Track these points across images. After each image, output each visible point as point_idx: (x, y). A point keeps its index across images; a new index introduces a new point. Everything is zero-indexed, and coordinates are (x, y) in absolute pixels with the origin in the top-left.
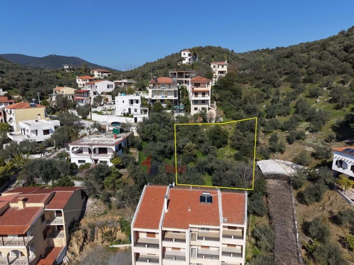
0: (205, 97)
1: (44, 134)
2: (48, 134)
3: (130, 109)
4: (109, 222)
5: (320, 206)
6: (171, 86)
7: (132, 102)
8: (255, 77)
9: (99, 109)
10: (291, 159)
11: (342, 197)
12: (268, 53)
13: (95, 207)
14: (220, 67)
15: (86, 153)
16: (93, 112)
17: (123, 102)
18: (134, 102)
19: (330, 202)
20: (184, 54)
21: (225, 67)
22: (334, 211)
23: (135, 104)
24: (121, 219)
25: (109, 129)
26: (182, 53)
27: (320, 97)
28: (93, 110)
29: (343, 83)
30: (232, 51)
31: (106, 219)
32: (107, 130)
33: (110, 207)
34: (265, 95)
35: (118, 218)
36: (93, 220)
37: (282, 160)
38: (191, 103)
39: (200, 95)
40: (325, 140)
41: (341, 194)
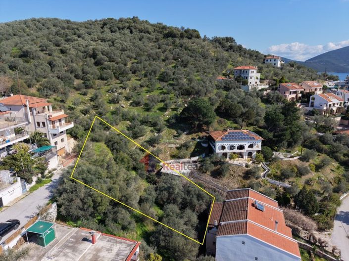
22: (240, 174)
29: (124, 88)
38: (50, 137)
39: (57, 124)
40: (174, 136)
41: (232, 164)
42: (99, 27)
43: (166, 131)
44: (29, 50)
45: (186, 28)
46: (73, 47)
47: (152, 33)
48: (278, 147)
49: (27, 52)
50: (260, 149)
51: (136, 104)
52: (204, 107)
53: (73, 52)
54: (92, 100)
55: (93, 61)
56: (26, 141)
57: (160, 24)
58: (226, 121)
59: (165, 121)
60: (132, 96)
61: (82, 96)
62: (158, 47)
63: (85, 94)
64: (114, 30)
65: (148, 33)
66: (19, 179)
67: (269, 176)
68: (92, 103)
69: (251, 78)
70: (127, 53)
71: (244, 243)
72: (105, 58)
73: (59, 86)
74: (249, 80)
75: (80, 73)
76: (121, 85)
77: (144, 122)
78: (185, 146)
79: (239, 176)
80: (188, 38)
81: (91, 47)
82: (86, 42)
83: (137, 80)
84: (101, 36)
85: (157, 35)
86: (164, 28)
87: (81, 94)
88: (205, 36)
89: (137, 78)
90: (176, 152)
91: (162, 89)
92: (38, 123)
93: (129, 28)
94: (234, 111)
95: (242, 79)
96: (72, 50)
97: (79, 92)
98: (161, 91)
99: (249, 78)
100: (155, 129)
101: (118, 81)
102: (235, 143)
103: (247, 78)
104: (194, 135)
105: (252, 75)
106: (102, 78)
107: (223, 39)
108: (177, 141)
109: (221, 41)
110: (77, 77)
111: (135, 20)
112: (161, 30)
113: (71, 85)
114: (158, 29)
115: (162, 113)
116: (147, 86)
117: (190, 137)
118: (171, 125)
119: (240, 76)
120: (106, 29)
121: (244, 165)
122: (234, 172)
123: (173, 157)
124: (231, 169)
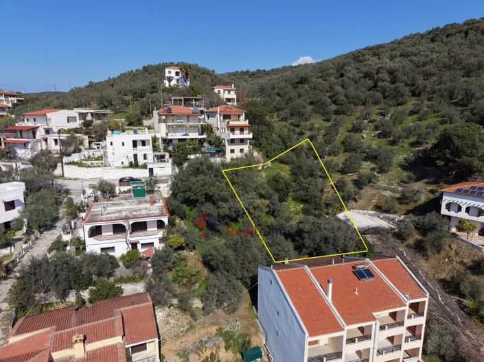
0: (243, 134)
1: (7, 209)
2: (14, 208)
3: (135, 156)
4: (205, 339)
5: (445, 258)
6: (191, 118)
7: (135, 144)
8: (275, 107)
9: (76, 157)
10: (370, 208)
11: (466, 244)
12: (250, 77)
13: (172, 321)
14: (226, 92)
15: (107, 234)
16: (66, 164)
17: (123, 144)
18: (139, 144)
19: (454, 252)
20: (170, 72)
21: (232, 93)
22: (465, 261)
23: (140, 147)
24: (220, 330)
25: (120, 190)
26: (167, 71)
27: (364, 131)
28: (65, 159)
29: (383, 115)
30: (213, 71)
31: (197, 335)
32: (117, 192)
33: (193, 315)
34: (298, 130)
35: (214, 329)
36: (178, 343)
37: (360, 209)
38: (226, 143)
39: (237, 132)
40: (402, 181)
41: (463, 241)
43: (395, 171)
59: (405, 159)
60: (382, 125)
61: (323, 122)
63: (328, 120)
66: (170, 160)
71: (271, 283)
76: (383, 111)
79: (462, 262)
89: (417, 102)
92: (222, 128)
100: (380, 168)
108: (400, 188)
122: (457, 254)
123: (378, 208)
124: (454, 247)
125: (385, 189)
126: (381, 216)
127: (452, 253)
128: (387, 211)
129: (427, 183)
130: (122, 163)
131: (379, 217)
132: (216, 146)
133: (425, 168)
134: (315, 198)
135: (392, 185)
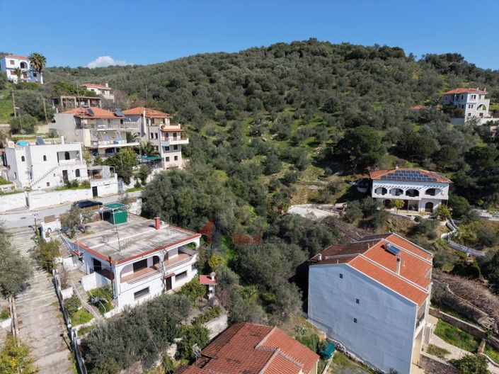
0: (176, 139)
3: (65, 173)
6: (112, 123)
10: (305, 202)
11: (397, 217)
14: (100, 92)
17: (45, 158)
18: (62, 157)
19: (391, 224)
20: (12, 62)
22: (403, 229)
23: (65, 161)
26: (8, 60)
27: (262, 135)
29: (271, 120)
37: (298, 204)
38: (161, 151)
39: (171, 137)
40: (321, 176)
41: (394, 215)
42: (262, 54)
43: (310, 169)
44: (176, 79)
45: (382, 46)
46: (225, 76)
47: (329, 56)
48: (484, 200)
49: (174, 81)
50: (446, 197)
51: (282, 137)
52: (364, 135)
53: (223, 80)
54: (229, 132)
55: (243, 90)
56: (136, 150)
57: (345, 44)
58: (407, 162)
59: (312, 157)
60: (278, 129)
61: (220, 127)
62: (332, 70)
63: (224, 125)
64: (279, 55)
65: (324, 55)
66: (116, 175)
67: (453, 238)
68: (229, 135)
69: (471, 106)
70: (287, 79)
71: (341, 276)
72: (258, 86)
73: (196, 114)
74: (467, 110)
75: (224, 102)
76: (269, 116)
77: (285, 158)
78: (332, 189)
79: (401, 231)
80: (382, 58)
81: (245, 74)
82: (240, 70)
83: (291, 111)
84: (261, 62)
85: (336, 57)
86: (349, 48)
87: (219, 125)
88: (411, 54)
89: (293, 109)
90: (316, 195)
91: (322, 121)
92: (152, 134)
93: (299, 52)
94: (421, 148)
95: (454, 108)
96: (223, 78)
97: (217, 123)
98: (319, 123)
99: (467, 106)
100: (297, 167)
101: (267, 113)
102: (404, 186)
103: (463, 107)
104: (348, 178)
105: (473, 102)
106: (248, 109)
107: (441, 57)
108: (322, 182)
109: (437, 59)
110: (220, 107)
111: (312, 42)
112: (343, 51)
113: (211, 116)
114: (339, 51)
115: (312, 148)
116: (303, 118)
117: (344, 179)
118: (319, 163)
119: (452, 104)
120: (270, 55)
121: (413, 218)
122: (395, 225)
123: (312, 201)
124: (390, 221)
125: (310, 184)
126: (320, 207)
127: (391, 226)
128: (322, 202)
129: (339, 175)
130: (48, 184)
131: (318, 208)
132: (149, 155)
133: (332, 163)
134: (263, 199)
135: (314, 180)
